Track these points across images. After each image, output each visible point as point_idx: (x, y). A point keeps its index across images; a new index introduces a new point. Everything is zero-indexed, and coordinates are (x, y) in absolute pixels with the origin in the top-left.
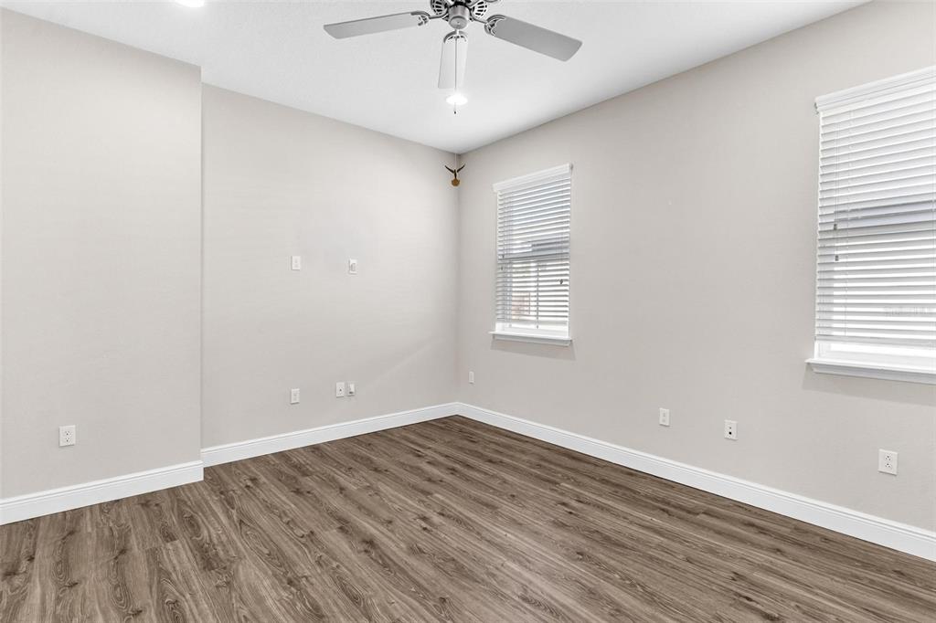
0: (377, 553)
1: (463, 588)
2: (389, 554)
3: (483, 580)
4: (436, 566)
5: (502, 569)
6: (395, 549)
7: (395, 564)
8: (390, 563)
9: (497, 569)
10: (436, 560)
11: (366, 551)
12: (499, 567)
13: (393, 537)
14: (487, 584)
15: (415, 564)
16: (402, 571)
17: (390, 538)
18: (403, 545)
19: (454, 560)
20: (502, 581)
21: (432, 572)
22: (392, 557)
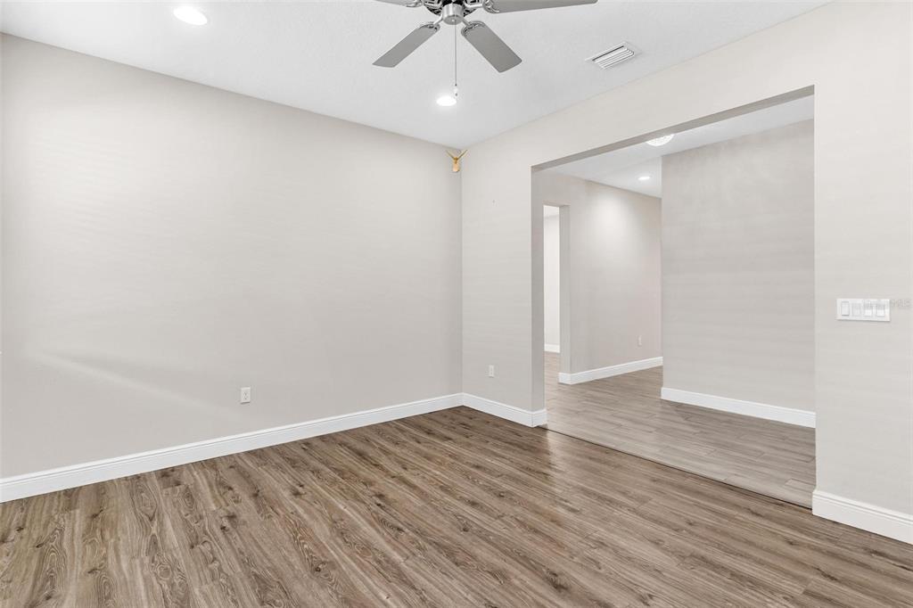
0: (542, 572)
1: (448, 538)
2: (528, 571)
3: (430, 544)
4: (474, 557)
5: (409, 554)
6: (522, 577)
7: (515, 559)
8: (521, 561)
9: (414, 554)
10: (474, 563)
11: (555, 575)
12: (411, 557)
13: (534, 596)
14: (427, 541)
15: (496, 560)
16: (505, 552)
17: (536, 593)
18: (517, 582)
19: (456, 564)
20: (413, 543)
21: (478, 551)
22: (523, 568)
